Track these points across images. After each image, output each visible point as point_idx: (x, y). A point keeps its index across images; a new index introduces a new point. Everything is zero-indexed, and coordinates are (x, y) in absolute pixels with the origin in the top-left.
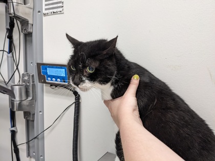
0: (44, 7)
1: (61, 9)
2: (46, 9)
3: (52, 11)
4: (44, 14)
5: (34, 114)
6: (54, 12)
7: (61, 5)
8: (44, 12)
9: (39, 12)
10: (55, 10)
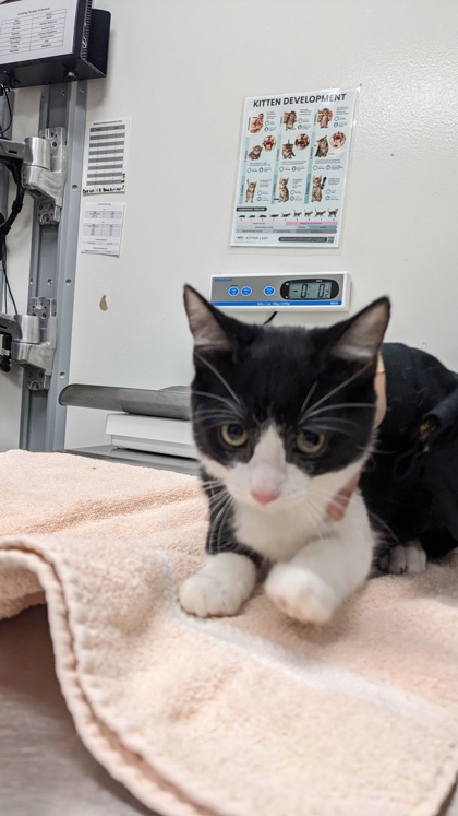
0: (85, 179)
1: (119, 186)
2: (89, 183)
3: (101, 187)
4: (85, 192)
5: (50, 377)
6: (105, 190)
7: (120, 178)
8: (84, 186)
9: (75, 186)
10: (107, 187)
